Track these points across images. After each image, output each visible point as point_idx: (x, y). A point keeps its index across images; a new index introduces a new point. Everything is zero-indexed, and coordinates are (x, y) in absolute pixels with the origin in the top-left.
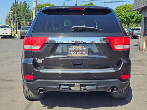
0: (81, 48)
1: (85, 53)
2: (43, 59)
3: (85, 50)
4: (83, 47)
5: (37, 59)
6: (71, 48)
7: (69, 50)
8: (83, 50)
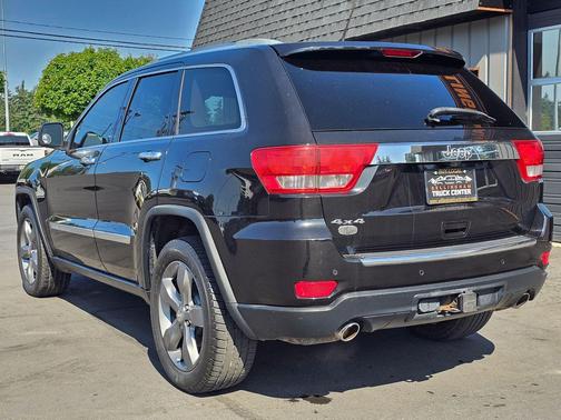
0: (458, 178)
1: (469, 191)
2: (362, 221)
3: (469, 183)
4: (463, 175)
5: (340, 222)
6: (435, 177)
7: (431, 185)
8: (463, 185)
